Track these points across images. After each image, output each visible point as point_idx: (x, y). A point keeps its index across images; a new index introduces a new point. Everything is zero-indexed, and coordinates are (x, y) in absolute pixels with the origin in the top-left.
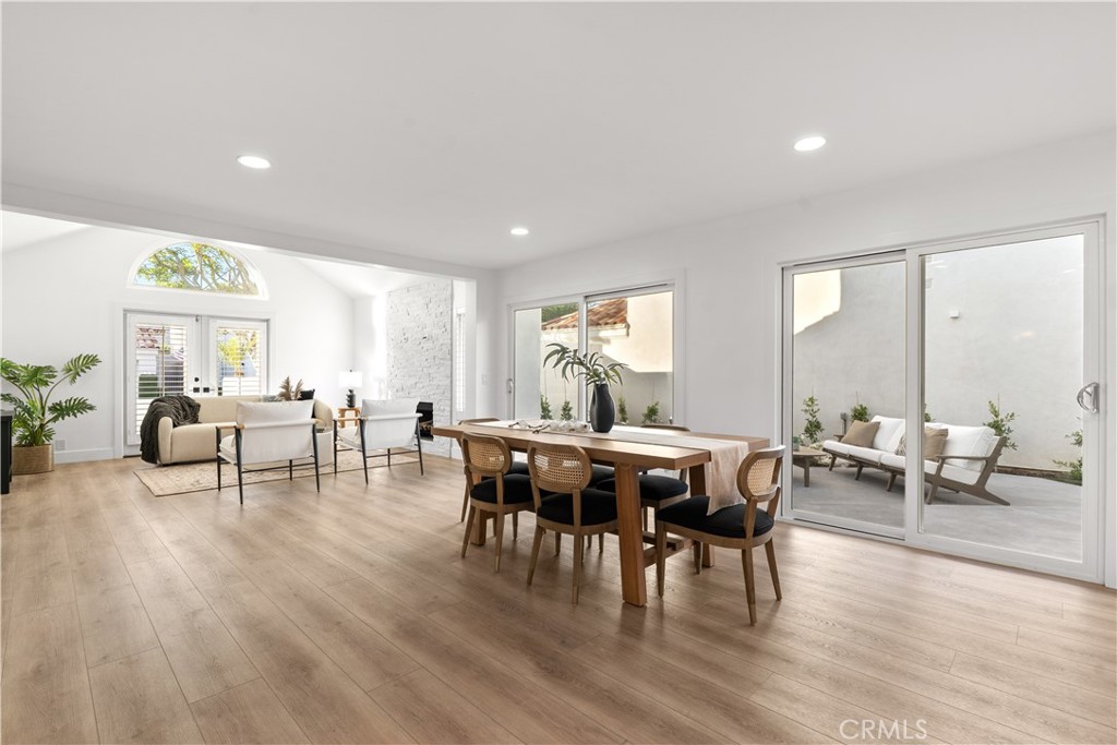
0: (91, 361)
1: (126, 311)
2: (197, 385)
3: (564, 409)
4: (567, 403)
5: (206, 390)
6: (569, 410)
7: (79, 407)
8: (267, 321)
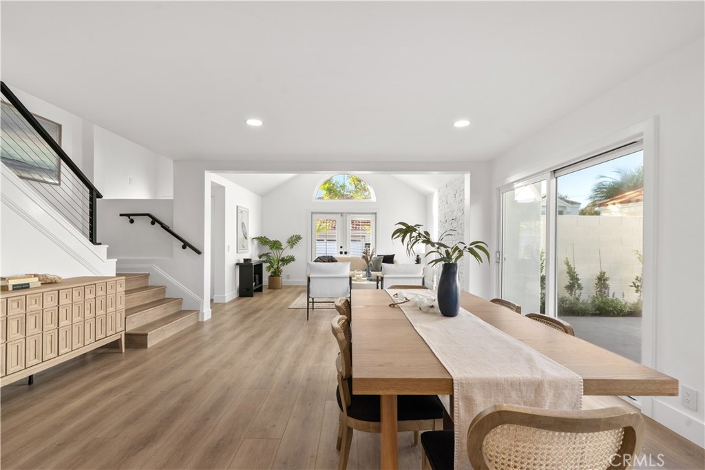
0: (298, 238)
1: (312, 213)
2: (342, 250)
3: (600, 279)
4: (602, 274)
5: (346, 253)
6: (605, 280)
7: (292, 259)
8: (375, 213)
